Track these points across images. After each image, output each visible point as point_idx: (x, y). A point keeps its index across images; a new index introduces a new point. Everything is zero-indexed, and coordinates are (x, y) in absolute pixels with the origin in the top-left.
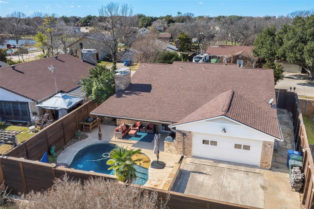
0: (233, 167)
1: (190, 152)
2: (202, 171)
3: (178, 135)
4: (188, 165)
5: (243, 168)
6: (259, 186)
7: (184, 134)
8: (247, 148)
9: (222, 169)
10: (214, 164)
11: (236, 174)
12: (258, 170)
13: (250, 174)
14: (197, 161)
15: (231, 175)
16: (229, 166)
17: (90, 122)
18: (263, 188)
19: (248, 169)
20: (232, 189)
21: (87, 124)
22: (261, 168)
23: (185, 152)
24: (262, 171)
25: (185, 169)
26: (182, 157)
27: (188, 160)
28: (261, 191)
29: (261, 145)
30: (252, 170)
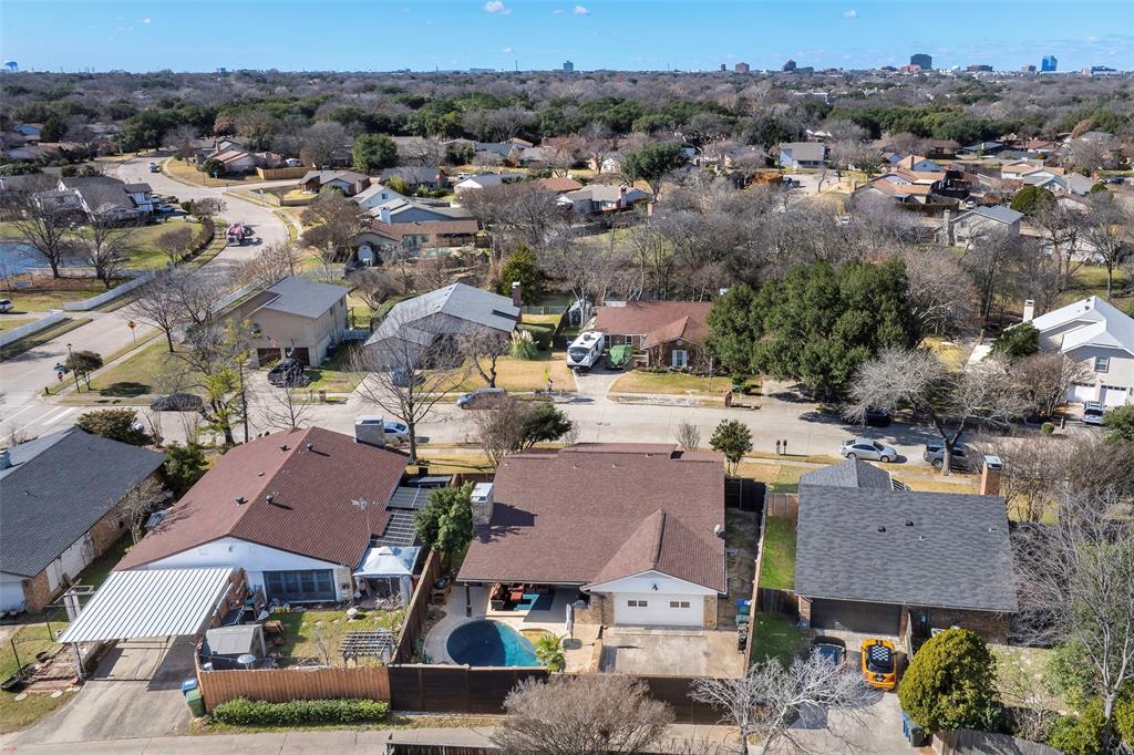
0: (671, 632)
1: (612, 618)
2: (630, 644)
3: (593, 599)
4: (612, 637)
5: (683, 633)
6: (701, 654)
7: (602, 597)
8: (685, 605)
9: (656, 638)
10: (646, 632)
11: (674, 642)
12: (701, 633)
13: (691, 639)
14: (622, 630)
15: (668, 644)
16: (665, 632)
17: (442, 588)
18: (706, 654)
19: (690, 633)
20: (670, 661)
21: (440, 591)
22: (706, 628)
23: (605, 619)
24: (707, 633)
25: (609, 644)
26: (602, 628)
27: (610, 631)
28: (704, 658)
29: (702, 600)
30: (694, 633)
